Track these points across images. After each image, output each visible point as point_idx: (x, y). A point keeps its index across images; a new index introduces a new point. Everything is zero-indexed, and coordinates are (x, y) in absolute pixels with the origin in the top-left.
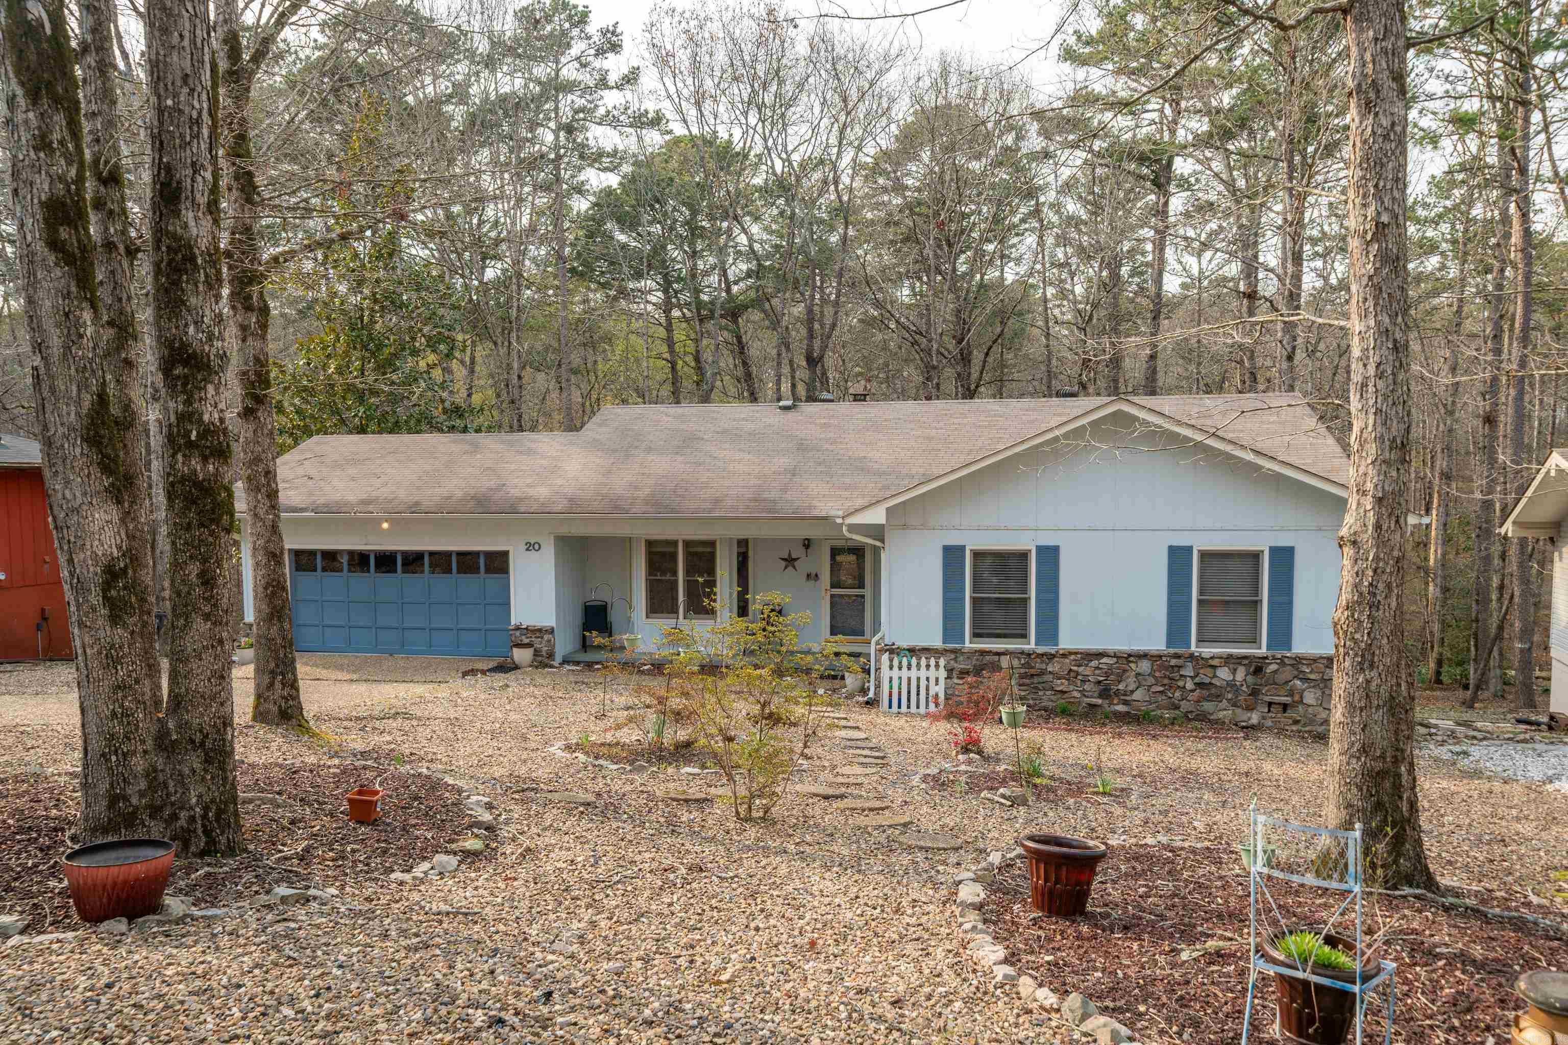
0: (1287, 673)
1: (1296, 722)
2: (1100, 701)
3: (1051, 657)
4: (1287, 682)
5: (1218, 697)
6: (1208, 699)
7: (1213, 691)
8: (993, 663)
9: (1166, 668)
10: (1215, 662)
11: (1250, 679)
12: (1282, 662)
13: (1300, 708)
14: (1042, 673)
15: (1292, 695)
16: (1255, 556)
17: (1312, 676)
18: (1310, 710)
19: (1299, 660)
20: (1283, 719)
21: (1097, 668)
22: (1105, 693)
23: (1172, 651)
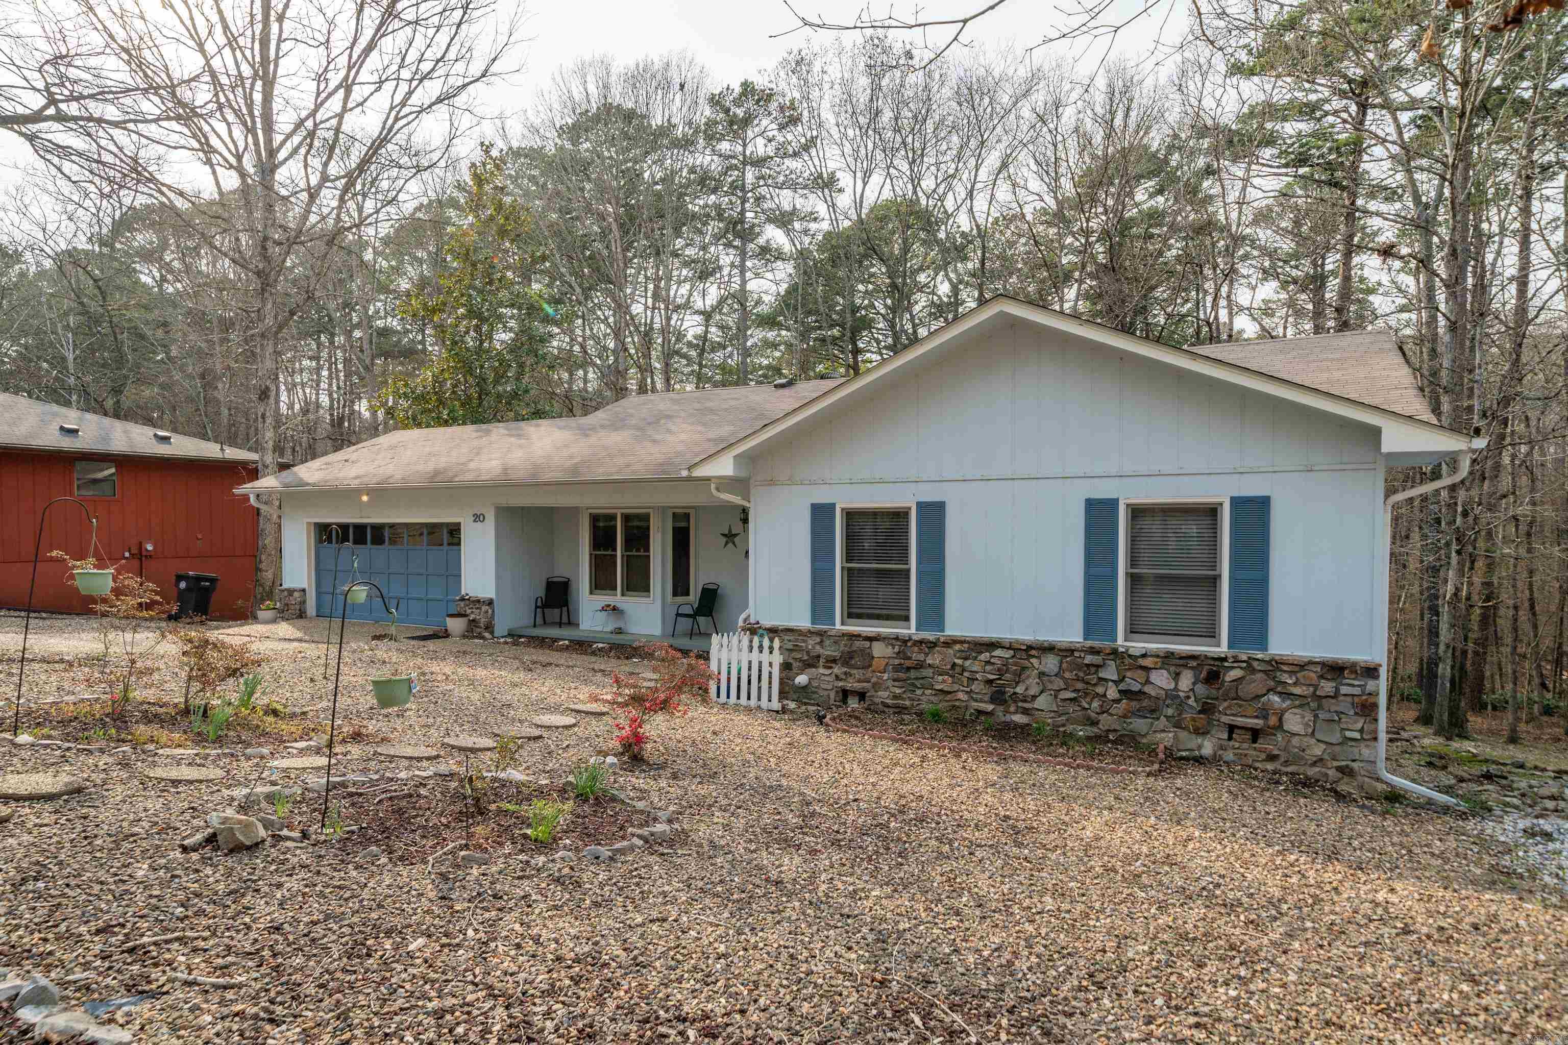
0: (1257, 683)
1: (1272, 758)
2: (990, 707)
3: (932, 645)
4: (1258, 697)
5: (1153, 711)
6: (1139, 713)
7: (1145, 703)
8: (862, 650)
9: (1079, 667)
10: (1147, 662)
11: (1201, 689)
12: (1249, 666)
13: (1279, 737)
14: (920, 666)
15: (1265, 718)
16: (1212, 511)
17: (1297, 690)
18: (1295, 741)
19: (1276, 664)
20: (1252, 752)
21: (988, 663)
22: (998, 697)
23: (1089, 643)
